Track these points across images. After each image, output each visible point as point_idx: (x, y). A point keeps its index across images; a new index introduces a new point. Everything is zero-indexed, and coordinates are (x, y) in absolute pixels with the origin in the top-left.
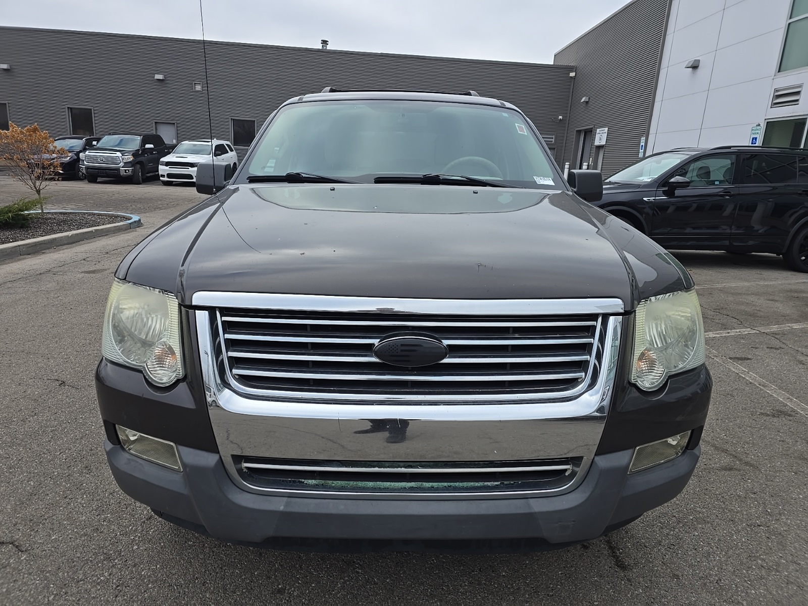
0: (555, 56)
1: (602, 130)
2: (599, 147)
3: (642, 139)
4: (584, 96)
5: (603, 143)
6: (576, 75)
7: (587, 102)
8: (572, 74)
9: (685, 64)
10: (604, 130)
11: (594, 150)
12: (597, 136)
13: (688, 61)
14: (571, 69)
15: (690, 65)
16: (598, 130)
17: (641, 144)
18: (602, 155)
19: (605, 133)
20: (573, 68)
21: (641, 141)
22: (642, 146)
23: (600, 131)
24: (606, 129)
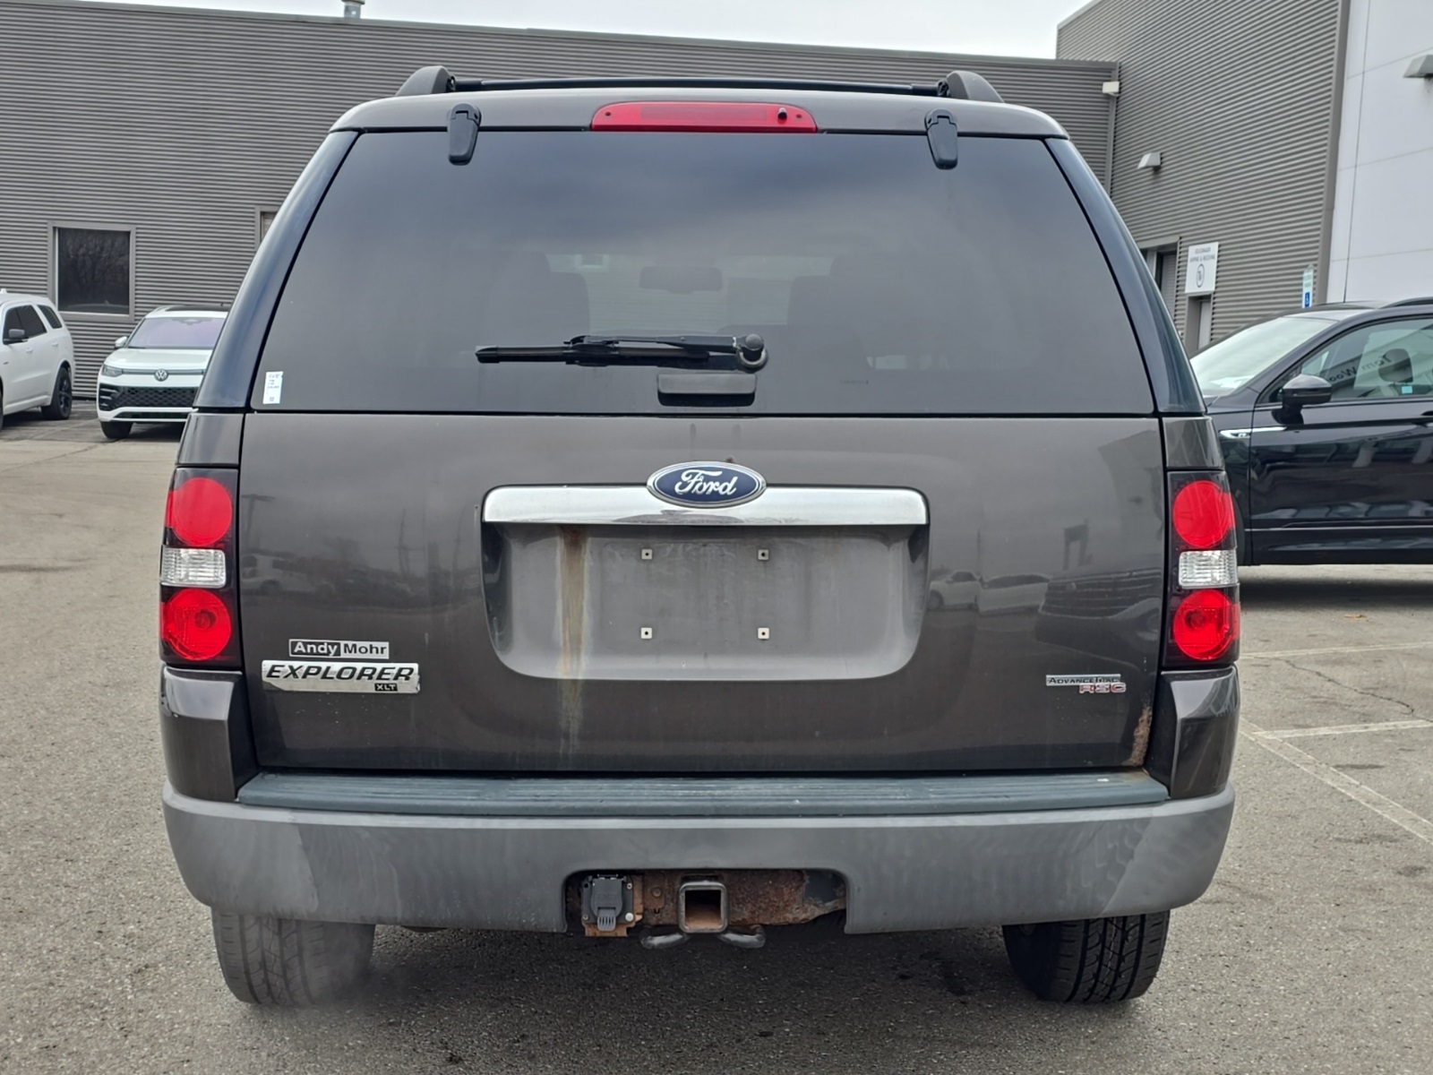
0: (1060, 31)
1: (1204, 251)
2: (1199, 301)
3: (1305, 275)
4: (1146, 151)
5: (1208, 287)
6: (1120, 88)
7: (1157, 169)
8: (1111, 87)
9: (1404, 67)
10: (1209, 250)
11: (1185, 306)
12: (1191, 269)
13: (1412, 59)
14: (1107, 71)
15: (1416, 69)
16: (1192, 250)
17: (1306, 290)
18: (1210, 316)
19: (1213, 257)
20: (1110, 71)
21: (1305, 282)
22: (1308, 294)
23: (1197, 252)
24: (1214, 247)
